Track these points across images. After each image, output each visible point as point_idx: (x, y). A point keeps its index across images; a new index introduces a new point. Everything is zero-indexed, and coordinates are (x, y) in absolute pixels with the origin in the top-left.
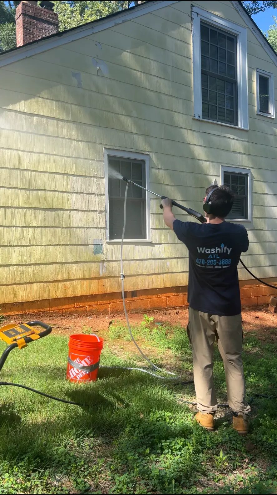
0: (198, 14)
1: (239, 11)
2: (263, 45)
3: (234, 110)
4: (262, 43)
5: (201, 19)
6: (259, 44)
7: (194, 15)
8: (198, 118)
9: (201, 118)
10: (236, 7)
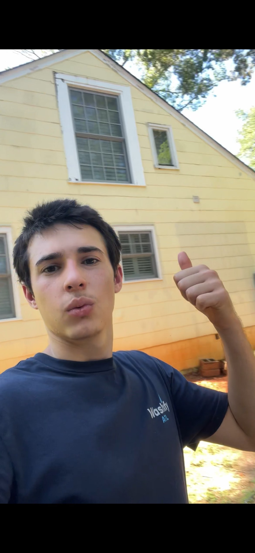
0: (63, 80)
1: (117, 71)
2: (154, 100)
3: (127, 168)
4: (152, 98)
5: (68, 84)
6: (149, 100)
7: (59, 82)
8: (75, 181)
9: (80, 181)
10: (114, 68)
